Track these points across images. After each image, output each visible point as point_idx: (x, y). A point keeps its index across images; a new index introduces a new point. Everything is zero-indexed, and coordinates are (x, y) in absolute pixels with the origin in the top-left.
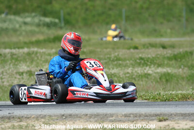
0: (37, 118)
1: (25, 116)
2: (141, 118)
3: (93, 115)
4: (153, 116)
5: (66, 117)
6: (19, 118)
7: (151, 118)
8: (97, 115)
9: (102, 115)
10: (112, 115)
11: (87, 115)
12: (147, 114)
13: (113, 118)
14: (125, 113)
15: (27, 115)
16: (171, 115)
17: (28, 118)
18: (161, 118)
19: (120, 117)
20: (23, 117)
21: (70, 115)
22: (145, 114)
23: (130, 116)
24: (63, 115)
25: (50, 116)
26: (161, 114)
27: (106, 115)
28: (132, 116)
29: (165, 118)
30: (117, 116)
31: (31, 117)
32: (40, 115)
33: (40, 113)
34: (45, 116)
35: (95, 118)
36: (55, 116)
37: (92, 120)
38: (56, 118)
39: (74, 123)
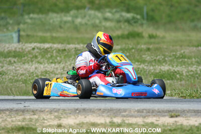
0: (51, 111)
1: (39, 109)
2: (154, 114)
3: (106, 110)
4: (166, 112)
5: (80, 112)
6: (33, 112)
7: (163, 114)
8: (111, 110)
9: (115, 110)
10: (125, 111)
11: (100, 109)
12: (160, 110)
13: (127, 113)
14: (139, 108)
15: (41, 108)
16: (184, 111)
17: (42, 111)
18: (173, 114)
19: (133, 113)
20: (37, 110)
21: (84, 110)
22: (158, 109)
23: (143, 112)
24: (77, 109)
25: (64, 110)
26: (174, 110)
27: (119, 110)
28: (145, 111)
29: (177, 114)
30: (130, 111)
31: (45, 111)
32: (54, 109)
33: (54, 107)
34: (59, 109)
35: (108, 112)
36: (69, 110)
37: (104, 115)
38: (70, 112)
39: (86, 117)
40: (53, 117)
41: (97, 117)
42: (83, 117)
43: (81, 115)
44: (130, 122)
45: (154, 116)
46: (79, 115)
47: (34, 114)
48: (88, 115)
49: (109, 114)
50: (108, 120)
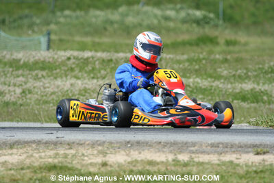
0: (93, 145)
1: (77, 142)
2: (233, 150)
3: (168, 143)
4: (250, 147)
5: (132, 145)
6: (69, 144)
7: (246, 150)
8: (174, 144)
9: (180, 143)
10: (194, 144)
11: (160, 143)
12: (242, 144)
13: (196, 148)
14: (213, 141)
15: (80, 140)
18: (259, 150)
19: (204, 148)
20: (73, 143)
21: (138, 143)
22: (240, 143)
23: (218, 147)
24: (128, 142)
25: (111, 143)
26: (261, 145)
27: (186, 144)
28: (221, 146)
29: (265, 150)
30: (201, 145)
31: (84, 143)
32: (97, 141)
33: (97, 139)
34: (104, 142)
35: (171, 146)
36: (117, 143)
37: (165, 150)
38: (118, 145)
39: (140, 153)
40: (95, 152)
41: (156, 152)
42: (137, 152)
43: (134, 151)
44: (201, 160)
45: (234, 152)
46: (132, 151)
47: (71, 148)
48: (143, 150)
49: (172, 148)
50: (171, 157)
